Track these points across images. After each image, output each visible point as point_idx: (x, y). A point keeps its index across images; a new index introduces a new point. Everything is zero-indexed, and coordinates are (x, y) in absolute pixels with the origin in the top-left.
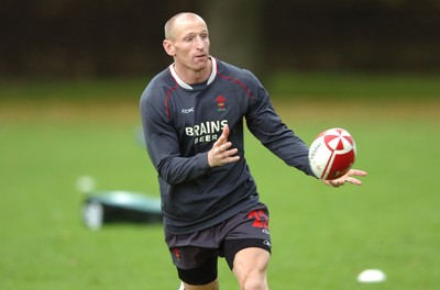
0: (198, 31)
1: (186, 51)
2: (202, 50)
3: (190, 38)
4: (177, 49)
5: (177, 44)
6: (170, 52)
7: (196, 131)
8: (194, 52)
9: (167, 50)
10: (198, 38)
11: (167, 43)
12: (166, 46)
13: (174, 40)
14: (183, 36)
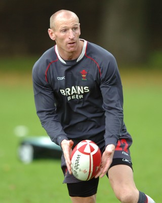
0: (71, 25)
1: (62, 39)
2: (72, 39)
3: (65, 30)
4: (56, 36)
5: (56, 33)
6: (52, 37)
7: (68, 92)
8: (67, 40)
9: (50, 36)
10: (71, 30)
11: (50, 31)
12: (50, 33)
13: (54, 30)
14: (60, 29)
